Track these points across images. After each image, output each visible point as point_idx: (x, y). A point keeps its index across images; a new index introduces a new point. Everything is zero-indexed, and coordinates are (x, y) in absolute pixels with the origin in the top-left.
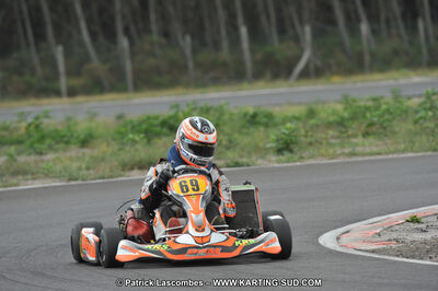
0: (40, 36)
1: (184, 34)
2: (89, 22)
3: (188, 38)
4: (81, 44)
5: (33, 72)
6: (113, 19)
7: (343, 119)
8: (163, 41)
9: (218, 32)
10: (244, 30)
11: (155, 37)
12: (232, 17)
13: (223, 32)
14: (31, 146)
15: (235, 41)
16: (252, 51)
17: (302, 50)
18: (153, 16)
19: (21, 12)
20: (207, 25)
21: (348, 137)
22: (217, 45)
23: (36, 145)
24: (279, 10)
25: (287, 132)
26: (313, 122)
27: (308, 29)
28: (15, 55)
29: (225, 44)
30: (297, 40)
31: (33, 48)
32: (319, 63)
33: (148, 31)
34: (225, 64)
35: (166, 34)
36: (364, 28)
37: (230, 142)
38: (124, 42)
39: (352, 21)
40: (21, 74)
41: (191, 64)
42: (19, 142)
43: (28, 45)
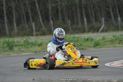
0: (28, 20)
1: (68, 20)
2: (42, 16)
3: (69, 21)
4: (40, 22)
5: (26, 30)
6: (49, 16)
7: (113, 40)
8: (63, 22)
9: (78, 19)
10: (85, 19)
11: (60, 21)
12: (82, 15)
13: (79, 20)
14: (25, 46)
15: (83, 22)
16: (88, 25)
17: (102, 25)
18: (60, 15)
19: (23, 13)
20: (75, 18)
21: (114, 43)
22: (78, 23)
23: (26, 46)
24: (95, 14)
25: (97, 41)
26: (104, 40)
27: (103, 19)
28: (21, 25)
29: (80, 23)
30: (100, 22)
31: (26, 23)
32: (106, 28)
33: (58, 19)
34: (80, 29)
35: (63, 20)
36: (119, 19)
37: (81, 45)
38: (52, 22)
39: (116, 17)
40: (23, 31)
41: (70, 28)
42: (22, 45)
43: (25, 23)
